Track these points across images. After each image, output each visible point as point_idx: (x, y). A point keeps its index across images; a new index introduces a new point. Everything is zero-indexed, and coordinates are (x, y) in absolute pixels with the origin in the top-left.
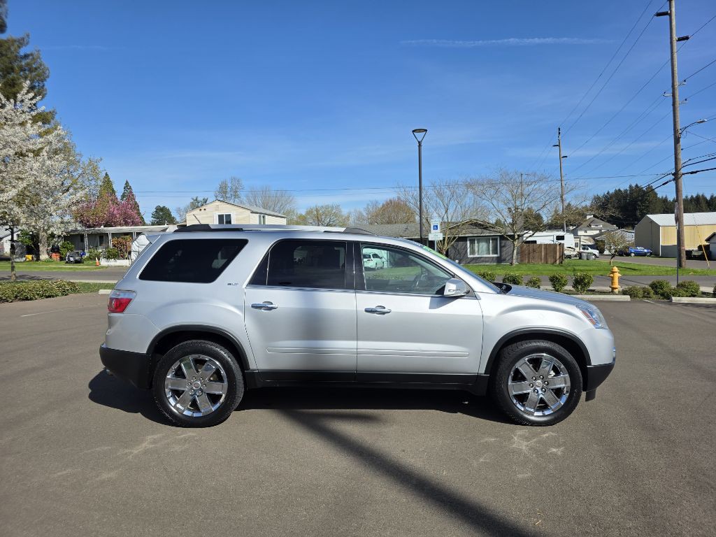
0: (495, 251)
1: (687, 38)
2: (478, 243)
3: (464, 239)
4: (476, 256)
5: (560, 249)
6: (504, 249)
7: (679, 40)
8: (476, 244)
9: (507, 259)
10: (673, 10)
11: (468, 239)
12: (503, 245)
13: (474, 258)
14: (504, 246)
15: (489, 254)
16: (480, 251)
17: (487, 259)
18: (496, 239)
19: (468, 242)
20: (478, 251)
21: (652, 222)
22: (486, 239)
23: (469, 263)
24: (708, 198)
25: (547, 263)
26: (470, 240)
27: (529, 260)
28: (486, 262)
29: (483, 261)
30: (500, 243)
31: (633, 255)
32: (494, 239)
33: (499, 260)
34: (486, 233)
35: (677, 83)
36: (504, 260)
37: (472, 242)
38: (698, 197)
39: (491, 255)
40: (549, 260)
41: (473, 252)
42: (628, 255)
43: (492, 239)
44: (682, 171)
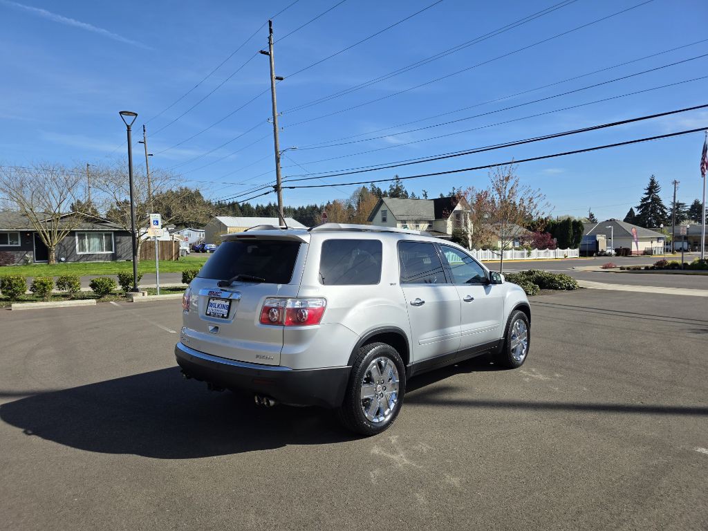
0: (109, 248)
1: (282, 79)
2: (88, 238)
3: (72, 233)
4: (87, 252)
5: (175, 246)
6: (119, 245)
7: (277, 78)
8: (87, 240)
9: (123, 256)
10: (272, 52)
11: (76, 233)
12: (118, 241)
13: (84, 256)
14: (120, 242)
15: (102, 250)
16: (91, 248)
17: (100, 257)
18: (111, 235)
19: (77, 237)
20: (89, 247)
21: (220, 223)
22: (99, 234)
23: (78, 261)
25: (164, 259)
26: (79, 235)
27: (146, 257)
28: (99, 259)
29: (96, 259)
30: (115, 239)
32: (108, 234)
33: (114, 257)
34: (99, 227)
35: (276, 114)
36: (120, 257)
37: (82, 236)
39: (105, 252)
40: (166, 257)
41: (82, 248)
43: (106, 235)
44: (282, 185)
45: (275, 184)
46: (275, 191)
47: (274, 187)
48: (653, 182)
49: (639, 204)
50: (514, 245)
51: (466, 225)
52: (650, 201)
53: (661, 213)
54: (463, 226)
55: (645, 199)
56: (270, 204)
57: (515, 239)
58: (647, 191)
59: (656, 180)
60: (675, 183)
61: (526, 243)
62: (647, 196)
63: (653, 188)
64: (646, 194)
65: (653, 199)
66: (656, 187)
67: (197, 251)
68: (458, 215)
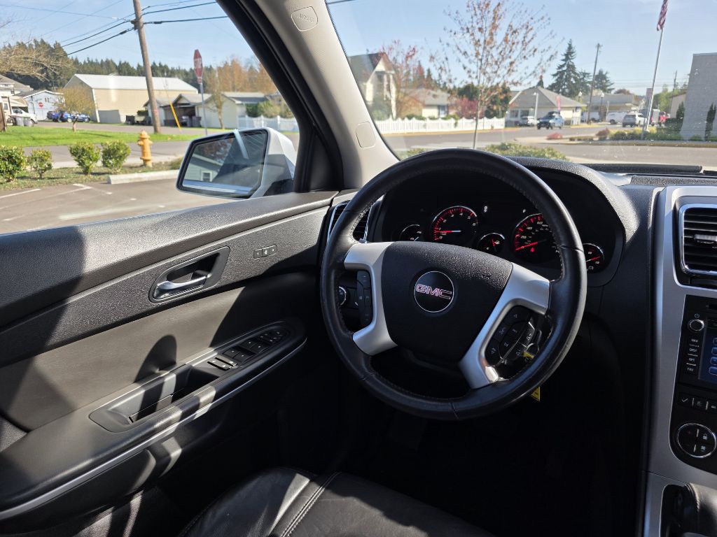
21: (83, 83)
24: (117, 64)
31: (70, 120)
38: (108, 62)
42: (64, 120)
44: (143, 20)
45: (133, 18)
46: (135, 28)
47: (132, 22)
48: (570, 47)
49: (555, 72)
50: (439, 114)
51: (389, 90)
52: (565, 68)
53: (574, 82)
54: (385, 90)
55: (561, 67)
56: (154, 64)
57: (440, 107)
58: (564, 57)
59: (573, 45)
60: (599, 46)
61: (452, 113)
62: (564, 62)
63: (569, 54)
64: (563, 60)
65: (569, 66)
66: (572, 53)
67: (55, 120)
68: (380, 76)
